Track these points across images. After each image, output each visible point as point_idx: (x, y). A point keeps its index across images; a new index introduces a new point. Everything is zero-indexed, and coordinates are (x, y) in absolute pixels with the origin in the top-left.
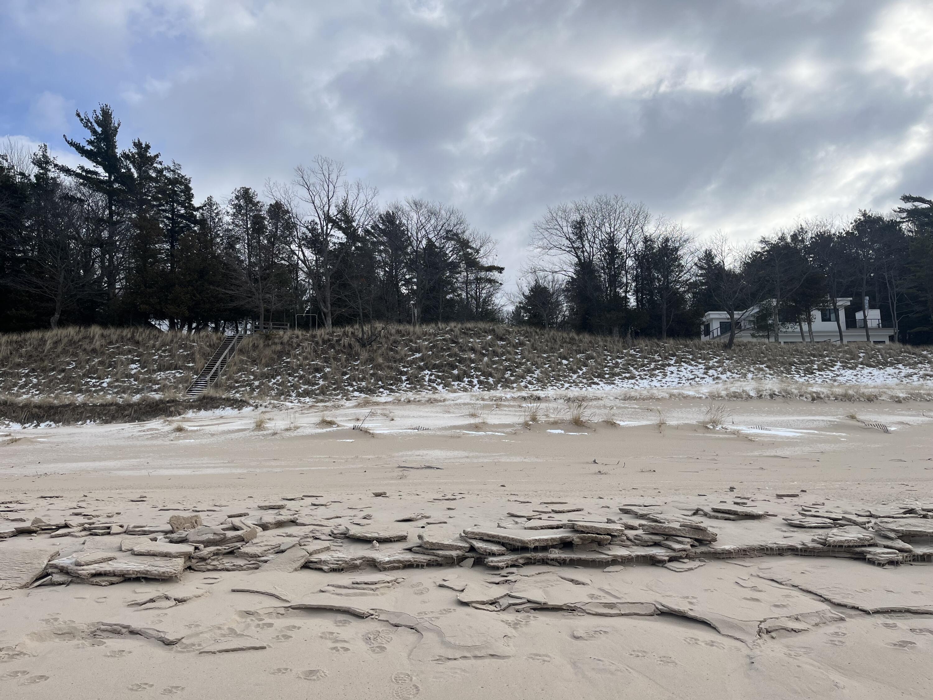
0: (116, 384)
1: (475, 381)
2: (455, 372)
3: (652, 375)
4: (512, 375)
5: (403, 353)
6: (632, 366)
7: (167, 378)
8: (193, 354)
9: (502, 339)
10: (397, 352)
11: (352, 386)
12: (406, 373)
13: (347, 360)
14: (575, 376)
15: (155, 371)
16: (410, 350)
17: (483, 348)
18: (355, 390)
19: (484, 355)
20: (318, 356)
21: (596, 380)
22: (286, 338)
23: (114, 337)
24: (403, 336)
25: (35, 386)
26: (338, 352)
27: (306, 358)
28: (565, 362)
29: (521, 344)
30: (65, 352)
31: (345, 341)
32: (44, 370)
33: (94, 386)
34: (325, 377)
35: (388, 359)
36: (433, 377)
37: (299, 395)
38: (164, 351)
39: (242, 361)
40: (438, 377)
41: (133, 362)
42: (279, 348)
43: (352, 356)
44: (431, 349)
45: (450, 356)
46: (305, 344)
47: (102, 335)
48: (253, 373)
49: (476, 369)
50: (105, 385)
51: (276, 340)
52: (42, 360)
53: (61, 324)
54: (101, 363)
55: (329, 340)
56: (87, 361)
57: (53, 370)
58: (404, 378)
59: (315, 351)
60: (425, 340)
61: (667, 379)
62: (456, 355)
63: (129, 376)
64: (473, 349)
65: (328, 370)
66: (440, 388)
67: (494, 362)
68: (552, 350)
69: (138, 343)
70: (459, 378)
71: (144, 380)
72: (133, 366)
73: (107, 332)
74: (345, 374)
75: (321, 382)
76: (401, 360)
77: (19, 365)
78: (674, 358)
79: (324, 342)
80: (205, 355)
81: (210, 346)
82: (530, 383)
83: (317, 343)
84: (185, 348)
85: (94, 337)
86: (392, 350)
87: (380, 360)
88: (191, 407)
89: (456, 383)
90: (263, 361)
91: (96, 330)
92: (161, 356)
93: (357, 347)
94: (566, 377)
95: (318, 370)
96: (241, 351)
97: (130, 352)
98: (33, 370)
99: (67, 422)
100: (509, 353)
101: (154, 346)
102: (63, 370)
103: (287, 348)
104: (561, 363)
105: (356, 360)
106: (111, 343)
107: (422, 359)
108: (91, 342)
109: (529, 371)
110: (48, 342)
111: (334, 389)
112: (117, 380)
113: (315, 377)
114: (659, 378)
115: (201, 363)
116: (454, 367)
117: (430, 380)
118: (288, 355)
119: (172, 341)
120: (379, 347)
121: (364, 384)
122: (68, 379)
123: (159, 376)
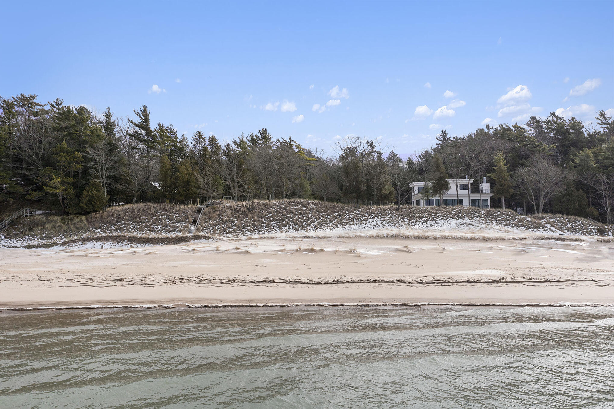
0: (163, 228)
1: (291, 227)
2: (284, 223)
4: (306, 224)
5: (265, 214)
6: (355, 219)
7: (180, 226)
8: (188, 215)
9: (305, 207)
10: (262, 214)
11: (245, 229)
12: (265, 223)
13: (243, 217)
14: (331, 224)
15: (175, 223)
16: (267, 212)
17: (296, 211)
18: (246, 231)
19: (296, 215)
20: (233, 216)
21: (339, 225)
22: (221, 208)
23: (158, 208)
24: (265, 206)
25: (137, 228)
26: (240, 214)
27: (228, 217)
28: (329, 217)
29: (313, 209)
30: (143, 215)
31: (243, 209)
32: (138, 222)
33: (156, 229)
34: (235, 225)
35: (258, 217)
36: (275, 225)
37: (227, 233)
38: (177, 214)
39: (205, 218)
40: (277, 225)
41: (167, 219)
42: (218, 213)
43: (245, 215)
44: (275, 212)
45: (283, 215)
46: (228, 211)
47: (153, 207)
48: (210, 224)
49: (292, 221)
50: (159, 228)
51: (217, 209)
52: (136, 218)
53: (137, 202)
54: (156, 219)
55: (237, 209)
56: (152, 218)
57: (141, 222)
58: (264, 225)
59: (231, 214)
60: (273, 208)
62: (285, 215)
63: (167, 224)
64: (292, 212)
65: (236, 222)
66: (277, 229)
67: (299, 218)
68: (325, 211)
69: (167, 210)
70: (285, 225)
71: (172, 227)
73: (155, 205)
74: (243, 223)
75: (234, 227)
76: (263, 217)
77: (128, 220)
79: (235, 209)
80: (192, 216)
81: (193, 212)
82: (312, 227)
83: (232, 210)
84: (184, 213)
85: (151, 208)
86: (260, 213)
87: (256, 218)
88: (192, 239)
89: (284, 228)
90: (213, 219)
91: (151, 205)
92: (176, 216)
93: (247, 212)
95: (233, 222)
96: (205, 214)
97: (165, 214)
98: (134, 222)
99: (154, 244)
101: (173, 212)
102: (144, 222)
103: (221, 213)
105: (247, 218)
106: (157, 210)
107: (271, 217)
108: (150, 211)
110: (136, 210)
111: (239, 230)
112: (163, 226)
113: (232, 225)
115: (191, 220)
116: (283, 220)
118: (222, 216)
119: (179, 210)
120: (256, 212)
121: (249, 228)
122: (146, 226)
123: (177, 225)
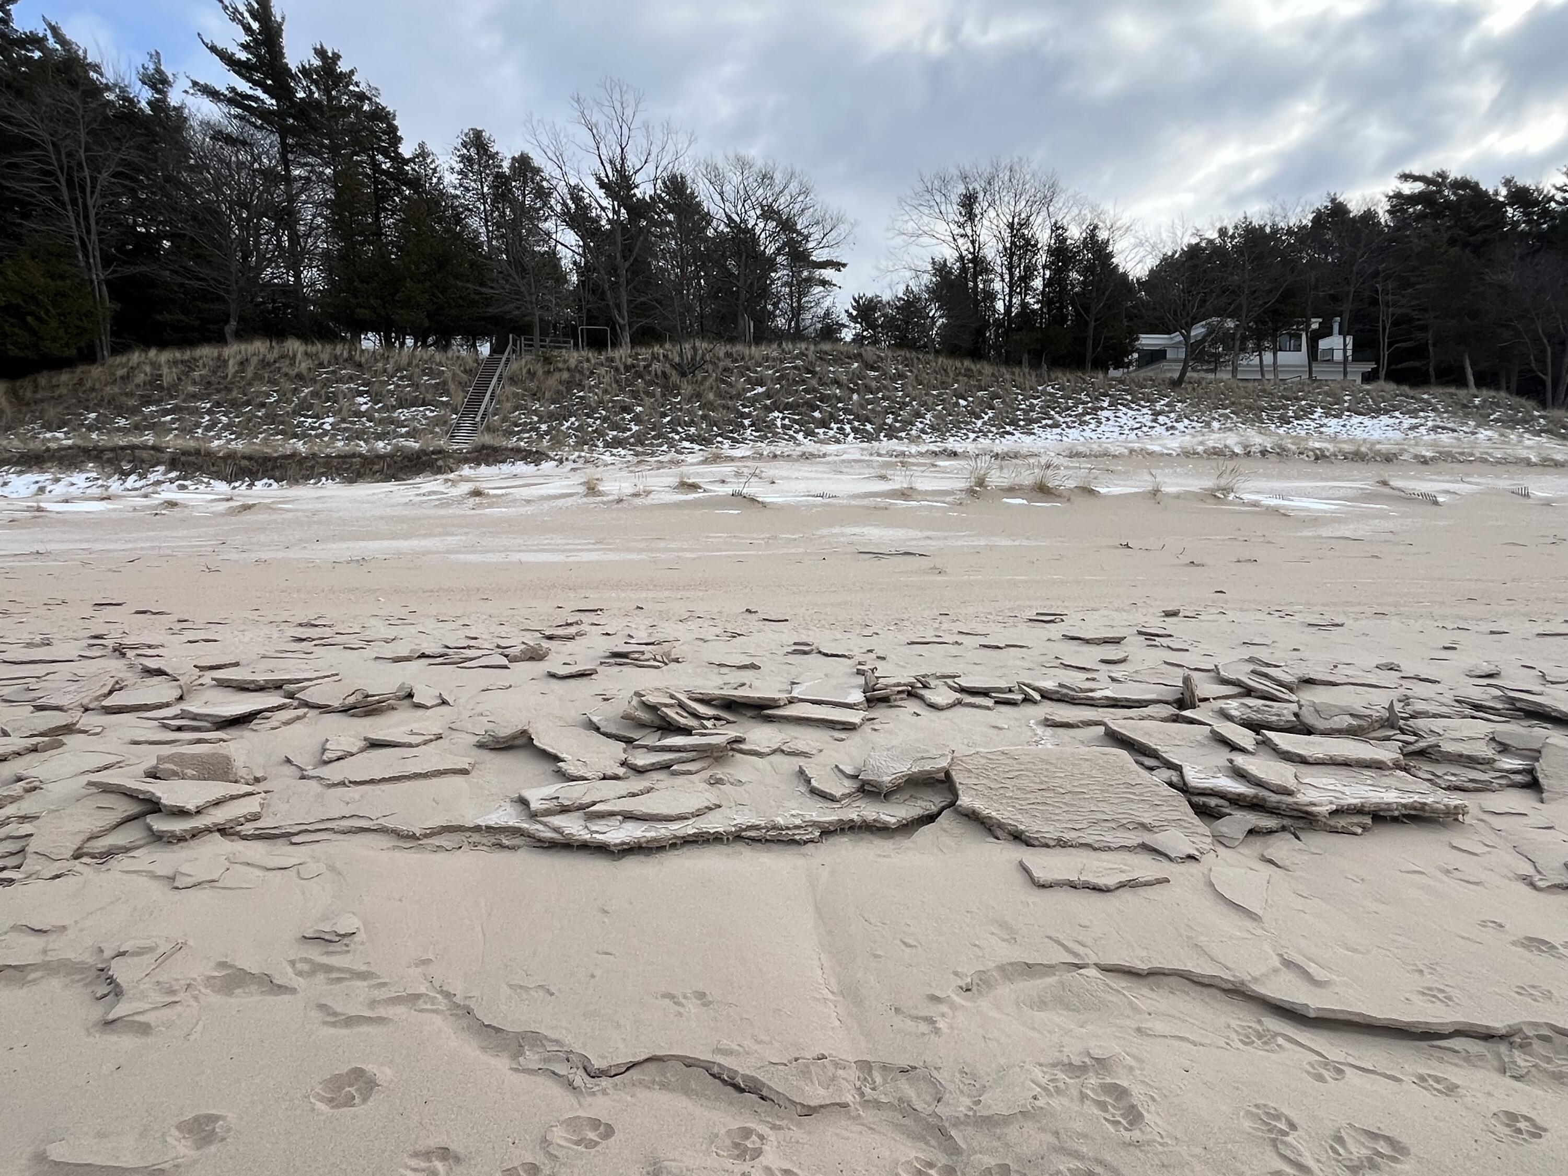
0: (344, 425)
1: (848, 428)
2: (817, 414)
3: (1083, 423)
4: (896, 421)
5: (740, 386)
6: (1053, 409)
7: (414, 418)
8: (445, 383)
9: (873, 369)
10: (730, 385)
11: (678, 433)
12: (748, 415)
13: (664, 395)
14: (979, 423)
15: (394, 408)
16: (749, 380)
17: (850, 381)
18: (682, 439)
19: (853, 391)
20: (622, 390)
21: (1008, 428)
22: (573, 363)
23: (325, 357)
24: (736, 361)
25: (226, 427)
26: (650, 383)
27: (606, 392)
28: (963, 402)
29: (901, 376)
30: (258, 377)
31: (656, 367)
32: (234, 404)
33: (313, 429)
34: (637, 419)
35: (719, 395)
36: (787, 422)
37: (607, 445)
38: (401, 378)
39: (515, 395)
40: (795, 421)
41: (361, 394)
42: (565, 375)
43: (670, 389)
44: (778, 380)
45: (807, 391)
46: (602, 370)
47: (306, 353)
48: (536, 412)
49: (846, 411)
50: (327, 427)
51: (560, 365)
52: (229, 390)
53: (243, 334)
54: (315, 394)
55: (633, 366)
56: (295, 391)
57: (248, 403)
58: (747, 422)
59: (617, 382)
60: (768, 368)
61: (1103, 427)
62: (815, 390)
63: (359, 414)
64: (836, 382)
65: (639, 409)
66: (800, 436)
67: (869, 402)
68: (944, 385)
69: (360, 365)
70: (824, 424)
71: (381, 422)
72: (360, 400)
73: (310, 349)
74: (664, 415)
75: (635, 428)
76: (738, 396)
77: (195, 397)
78: (1107, 399)
79: (627, 368)
80: (463, 385)
81: (465, 371)
82: (923, 431)
83: (617, 369)
84: (431, 374)
85: (294, 356)
86: (724, 382)
87: (711, 396)
88: (466, 460)
89: (821, 431)
90: (547, 395)
91: (294, 346)
92: (398, 386)
93: (675, 377)
94: (968, 423)
95: (626, 409)
96: (513, 380)
97: (351, 379)
98: (218, 404)
99: (295, 481)
100: (885, 387)
101: (385, 371)
102: (263, 405)
103: (578, 377)
104: (957, 404)
105: (675, 396)
106: (321, 365)
107: (768, 395)
108: (292, 364)
109: (918, 415)
110: (231, 362)
111: (653, 437)
112: (343, 420)
113: (624, 419)
114: (1092, 426)
115: (460, 398)
116: (815, 408)
117: (784, 426)
118: (581, 387)
119: (409, 364)
120: (705, 378)
121: (693, 430)
122: (271, 418)
123: (403, 414)
